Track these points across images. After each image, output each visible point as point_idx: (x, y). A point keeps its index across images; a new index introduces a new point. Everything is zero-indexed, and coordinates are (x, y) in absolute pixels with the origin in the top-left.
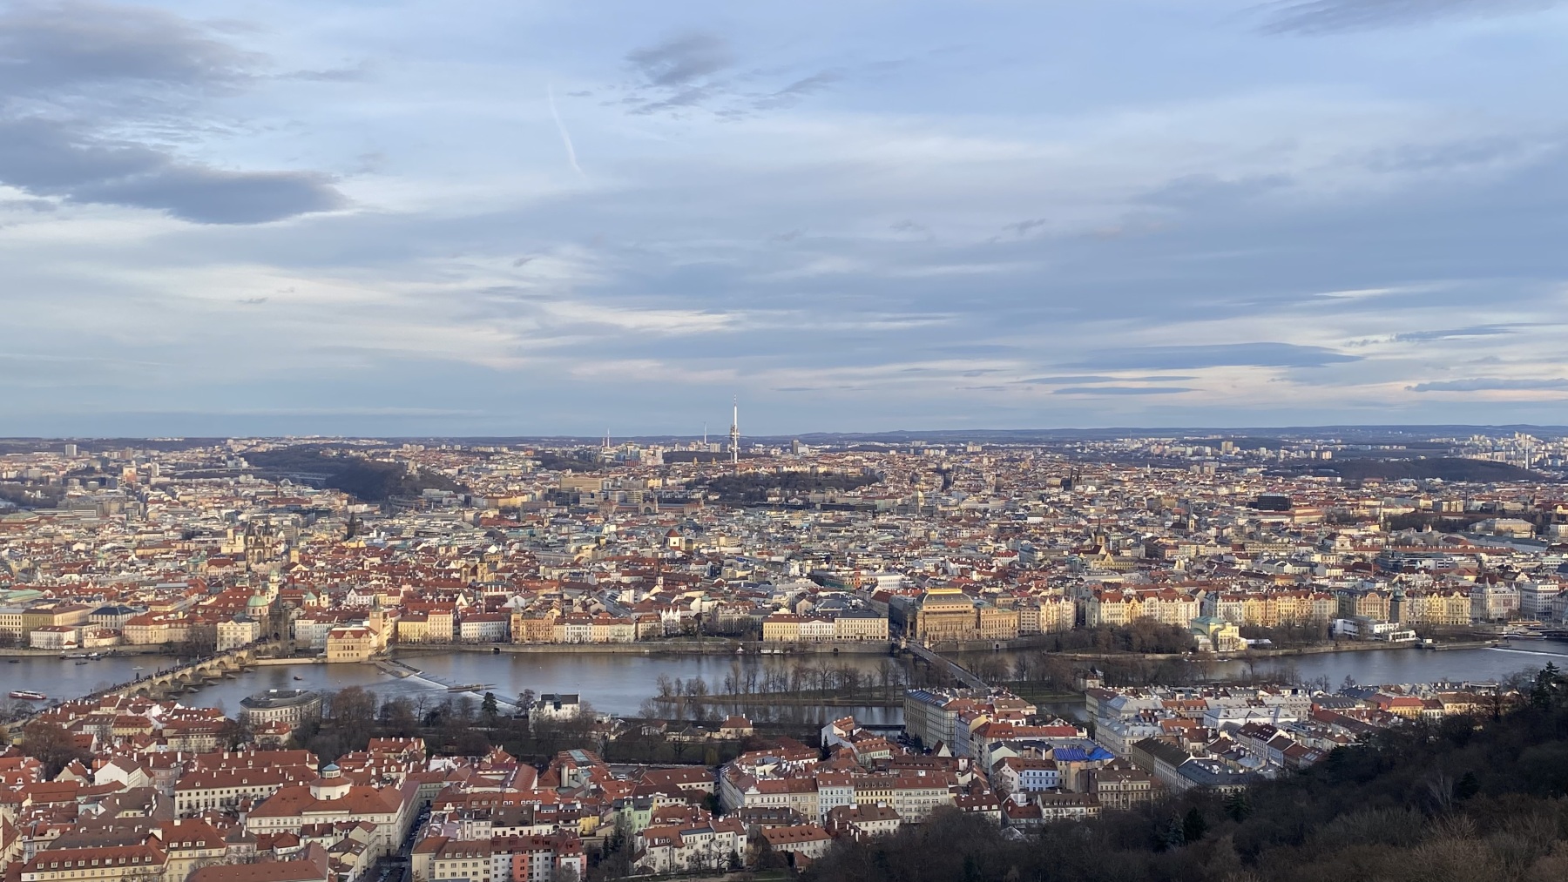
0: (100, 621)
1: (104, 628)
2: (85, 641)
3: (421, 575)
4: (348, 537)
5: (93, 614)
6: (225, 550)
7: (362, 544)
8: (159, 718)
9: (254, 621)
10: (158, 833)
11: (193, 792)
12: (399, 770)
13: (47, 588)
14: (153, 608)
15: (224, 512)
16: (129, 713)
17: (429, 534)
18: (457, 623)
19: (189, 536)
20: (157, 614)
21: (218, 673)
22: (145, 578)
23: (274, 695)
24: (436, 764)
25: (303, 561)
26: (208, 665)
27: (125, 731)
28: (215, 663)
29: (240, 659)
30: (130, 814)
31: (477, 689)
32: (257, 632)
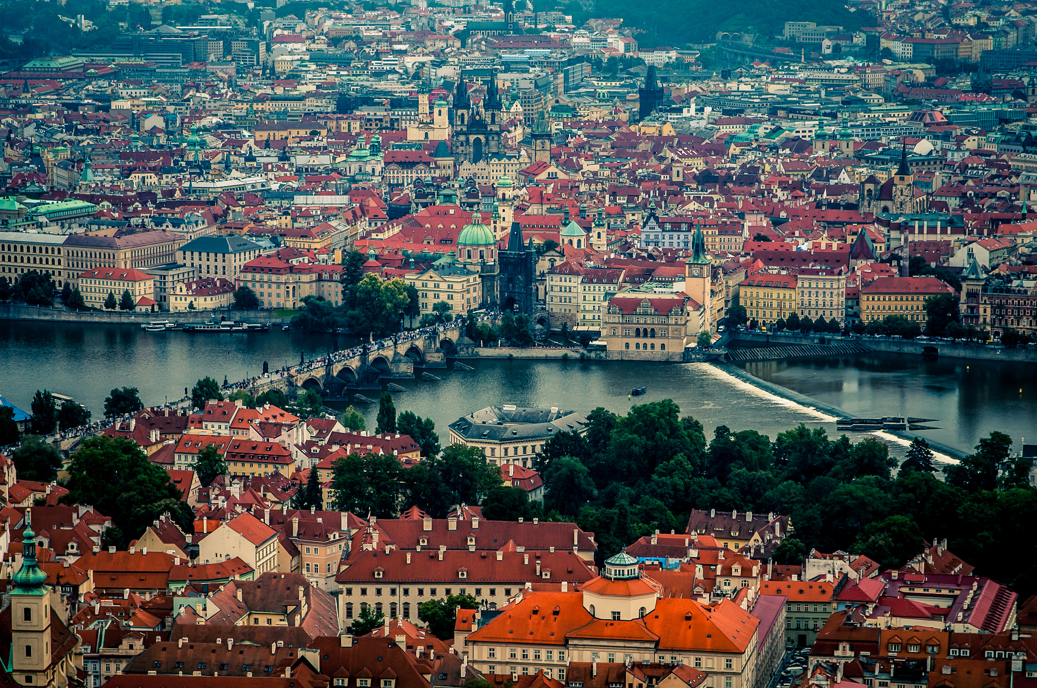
0: (196, 262)
1: (204, 275)
2: (172, 299)
3: (781, 195)
4: (644, 113)
5: (184, 249)
6: (414, 134)
7: (668, 130)
8: (306, 447)
9: (469, 273)
10: (314, 657)
11: (371, 589)
12: (746, 572)
13: (105, 198)
14: (290, 242)
15: (410, 62)
16: (254, 436)
17: (794, 112)
18: (853, 297)
19: (346, 105)
20: (298, 253)
21: (406, 368)
22: (275, 186)
23: (511, 417)
25: (555, 157)
26: (389, 353)
27: (248, 469)
28: (402, 349)
29: (447, 345)
30: (263, 621)
31: (896, 428)
32: (476, 294)
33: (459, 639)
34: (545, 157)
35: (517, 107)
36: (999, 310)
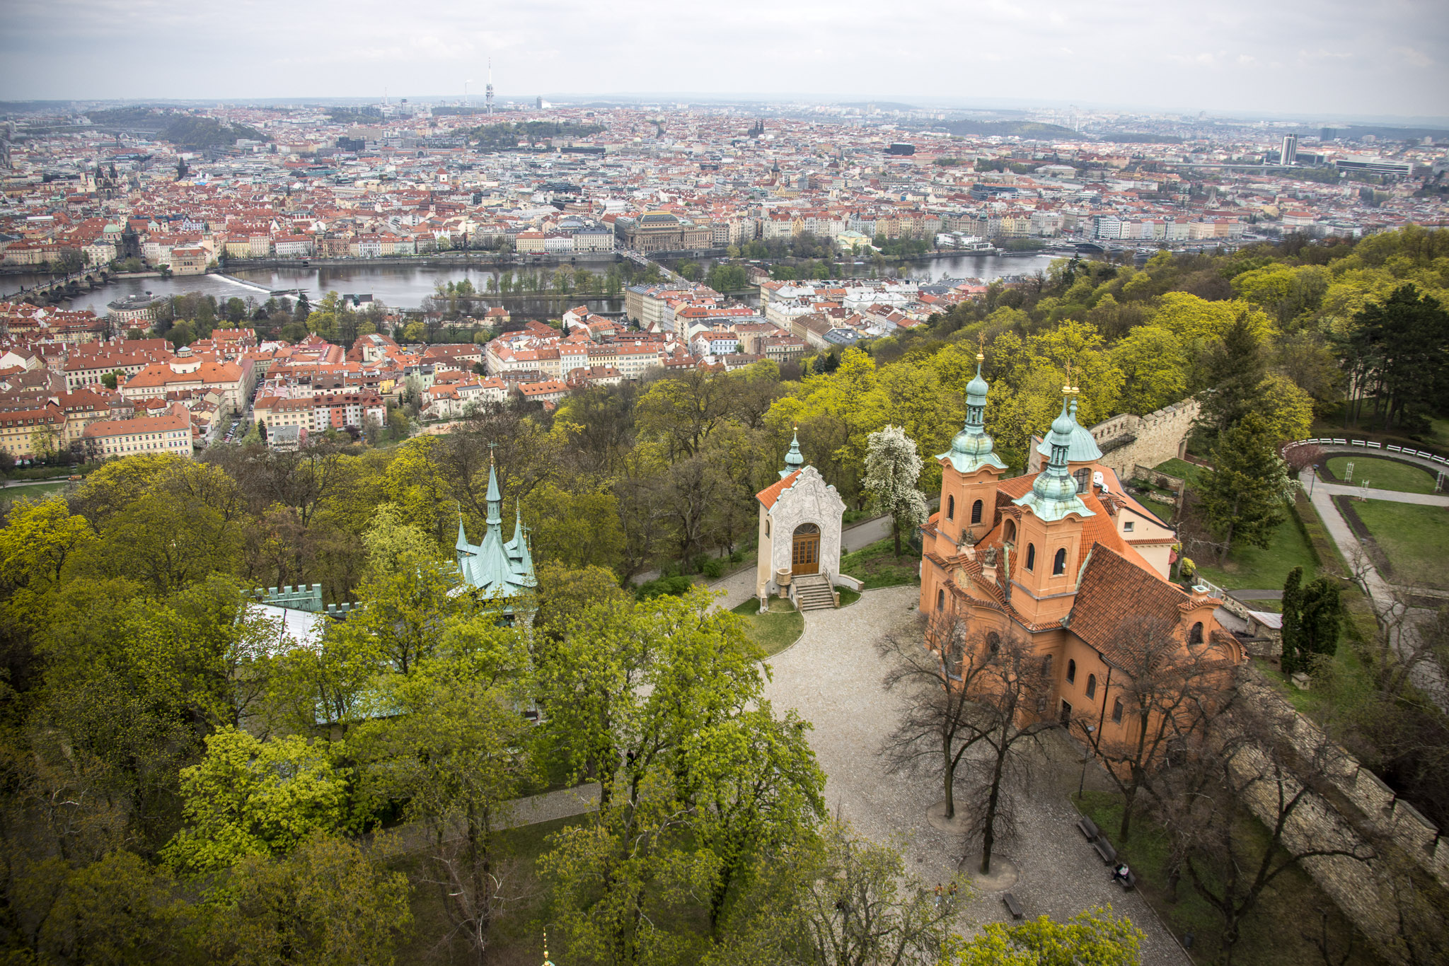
3: (241, 207)
4: (180, 178)
6: (80, 190)
7: (191, 184)
8: (44, 319)
9: (110, 244)
10: (56, 400)
11: (80, 373)
12: (237, 351)
15: (75, 161)
16: (20, 316)
17: (243, 174)
18: (272, 244)
19: (48, 179)
20: (31, 241)
21: (87, 285)
22: (18, 213)
23: (134, 300)
24: (267, 347)
25: (144, 196)
26: (78, 279)
27: (19, 330)
28: (84, 277)
29: (103, 274)
30: (32, 389)
31: (293, 293)
32: (114, 253)
33: (120, 389)
34: (139, 196)
35: (125, 177)
36: (331, 245)
